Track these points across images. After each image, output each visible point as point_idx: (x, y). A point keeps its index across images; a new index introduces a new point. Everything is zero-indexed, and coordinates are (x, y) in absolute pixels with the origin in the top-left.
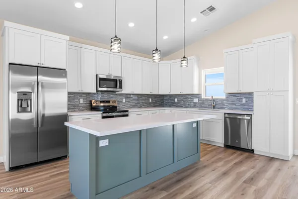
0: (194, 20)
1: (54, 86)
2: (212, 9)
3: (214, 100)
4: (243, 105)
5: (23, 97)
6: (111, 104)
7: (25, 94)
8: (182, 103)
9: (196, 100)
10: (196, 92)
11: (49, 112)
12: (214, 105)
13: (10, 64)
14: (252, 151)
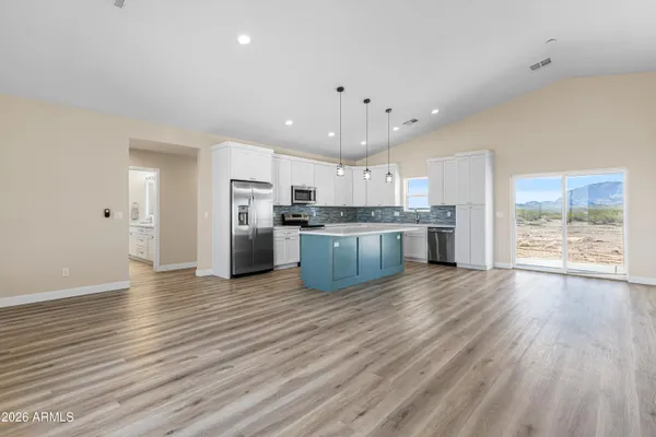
0: (396, 129)
1: (264, 197)
2: (415, 121)
3: (417, 214)
4: (449, 218)
5: (242, 211)
6: (302, 218)
7: (243, 207)
8: (380, 217)
9: (397, 214)
10: (397, 205)
11: (260, 226)
12: (417, 218)
13: (232, 181)
14: (455, 265)
